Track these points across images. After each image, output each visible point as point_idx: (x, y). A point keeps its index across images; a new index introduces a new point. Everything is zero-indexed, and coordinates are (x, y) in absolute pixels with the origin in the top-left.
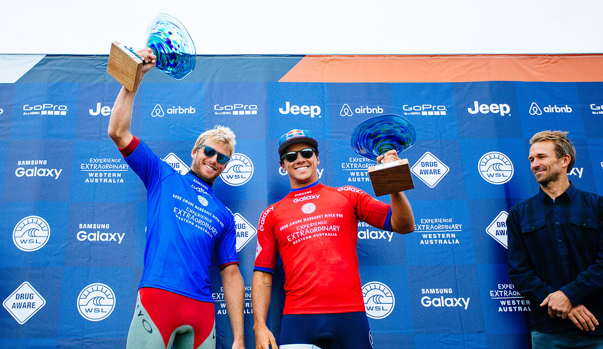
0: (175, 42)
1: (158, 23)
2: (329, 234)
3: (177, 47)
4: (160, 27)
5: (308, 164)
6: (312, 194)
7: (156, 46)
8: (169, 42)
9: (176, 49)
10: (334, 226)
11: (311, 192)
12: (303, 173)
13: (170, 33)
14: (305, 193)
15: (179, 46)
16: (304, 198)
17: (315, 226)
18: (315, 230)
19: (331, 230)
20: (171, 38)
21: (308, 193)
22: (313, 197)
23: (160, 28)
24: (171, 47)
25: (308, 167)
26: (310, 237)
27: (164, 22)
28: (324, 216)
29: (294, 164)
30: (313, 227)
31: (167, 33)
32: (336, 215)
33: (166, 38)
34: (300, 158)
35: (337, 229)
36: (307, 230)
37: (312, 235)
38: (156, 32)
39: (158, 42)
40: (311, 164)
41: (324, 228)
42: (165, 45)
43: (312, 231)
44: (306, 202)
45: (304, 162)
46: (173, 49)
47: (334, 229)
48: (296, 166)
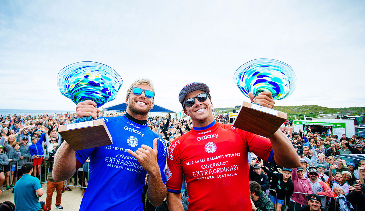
0: (97, 79)
1: (67, 79)
2: (230, 175)
3: (102, 81)
4: (72, 80)
5: (205, 107)
6: (212, 133)
7: (86, 96)
8: (92, 84)
9: (102, 83)
10: (234, 166)
11: (210, 131)
12: (202, 114)
13: (87, 77)
14: (206, 133)
15: (102, 79)
16: (206, 137)
17: (218, 167)
18: (218, 171)
19: (232, 170)
20: (91, 79)
21: (208, 132)
22: (213, 136)
23: (74, 80)
24: (98, 85)
25: (205, 108)
26: (213, 177)
27: (72, 73)
28: (224, 156)
29: (194, 108)
30: (215, 168)
31: (83, 78)
32: (234, 155)
33: (87, 83)
34: (198, 102)
35: (236, 168)
36: (210, 169)
37: (215, 175)
38: (74, 86)
39: (85, 92)
40: (207, 106)
41: (225, 169)
42: (92, 88)
43: (215, 171)
44: (208, 141)
45: (201, 105)
46: (101, 85)
47: (234, 168)
48: (195, 109)
